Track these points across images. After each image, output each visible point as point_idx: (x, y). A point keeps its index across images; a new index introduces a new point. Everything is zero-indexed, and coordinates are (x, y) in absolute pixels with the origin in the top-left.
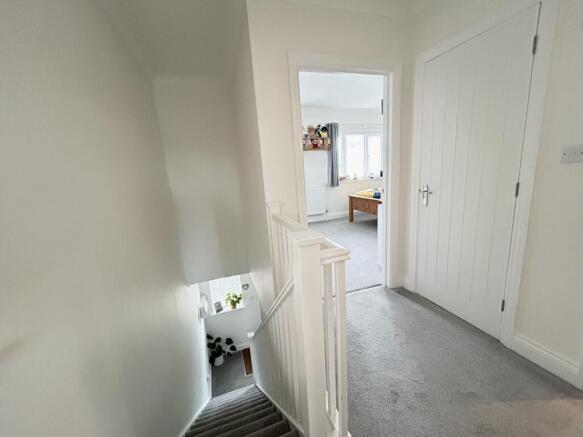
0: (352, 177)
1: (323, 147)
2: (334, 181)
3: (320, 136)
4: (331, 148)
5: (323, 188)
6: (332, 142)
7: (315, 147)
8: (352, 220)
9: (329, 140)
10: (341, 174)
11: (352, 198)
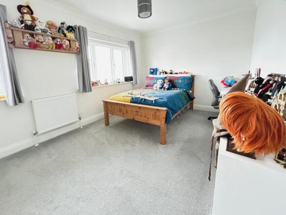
0: (103, 82)
1: (69, 50)
2: (86, 85)
3: (65, 35)
4: (80, 52)
5: (75, 94)
6: (80, 45)
7: (59, 47)
8: (107, 124)
9: (77, 44)
10: (93, 80)
11: (106, 104)
